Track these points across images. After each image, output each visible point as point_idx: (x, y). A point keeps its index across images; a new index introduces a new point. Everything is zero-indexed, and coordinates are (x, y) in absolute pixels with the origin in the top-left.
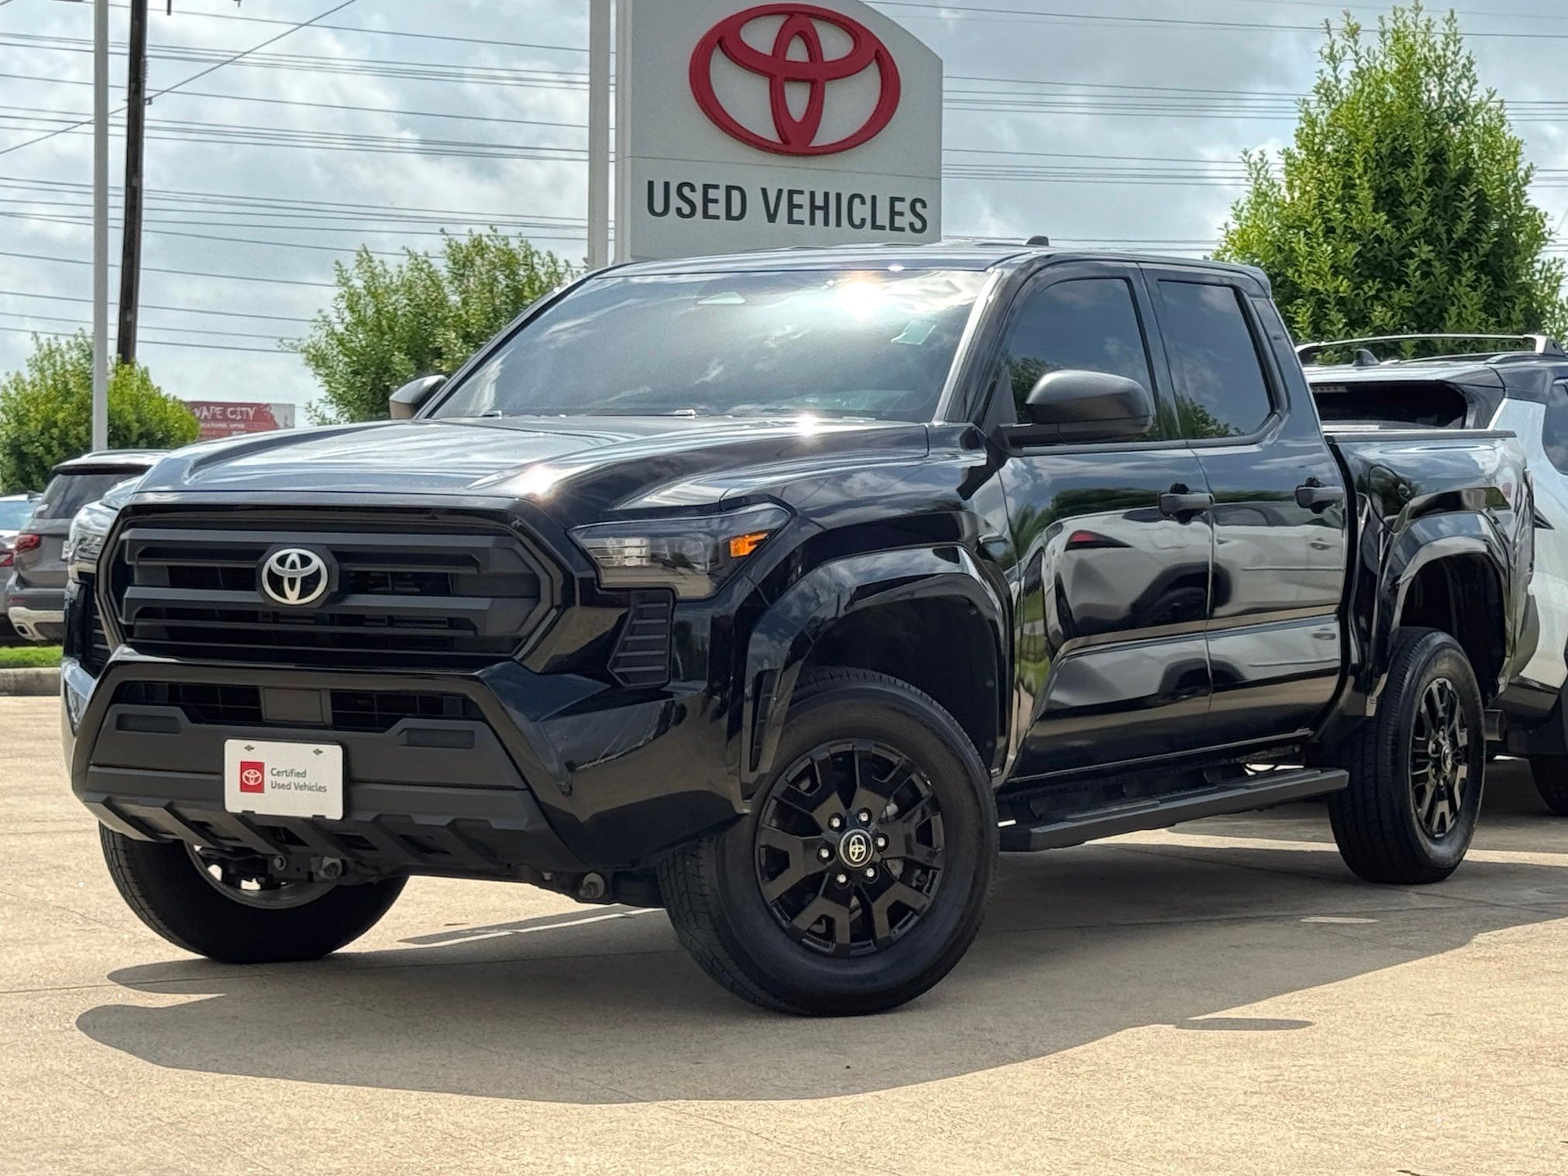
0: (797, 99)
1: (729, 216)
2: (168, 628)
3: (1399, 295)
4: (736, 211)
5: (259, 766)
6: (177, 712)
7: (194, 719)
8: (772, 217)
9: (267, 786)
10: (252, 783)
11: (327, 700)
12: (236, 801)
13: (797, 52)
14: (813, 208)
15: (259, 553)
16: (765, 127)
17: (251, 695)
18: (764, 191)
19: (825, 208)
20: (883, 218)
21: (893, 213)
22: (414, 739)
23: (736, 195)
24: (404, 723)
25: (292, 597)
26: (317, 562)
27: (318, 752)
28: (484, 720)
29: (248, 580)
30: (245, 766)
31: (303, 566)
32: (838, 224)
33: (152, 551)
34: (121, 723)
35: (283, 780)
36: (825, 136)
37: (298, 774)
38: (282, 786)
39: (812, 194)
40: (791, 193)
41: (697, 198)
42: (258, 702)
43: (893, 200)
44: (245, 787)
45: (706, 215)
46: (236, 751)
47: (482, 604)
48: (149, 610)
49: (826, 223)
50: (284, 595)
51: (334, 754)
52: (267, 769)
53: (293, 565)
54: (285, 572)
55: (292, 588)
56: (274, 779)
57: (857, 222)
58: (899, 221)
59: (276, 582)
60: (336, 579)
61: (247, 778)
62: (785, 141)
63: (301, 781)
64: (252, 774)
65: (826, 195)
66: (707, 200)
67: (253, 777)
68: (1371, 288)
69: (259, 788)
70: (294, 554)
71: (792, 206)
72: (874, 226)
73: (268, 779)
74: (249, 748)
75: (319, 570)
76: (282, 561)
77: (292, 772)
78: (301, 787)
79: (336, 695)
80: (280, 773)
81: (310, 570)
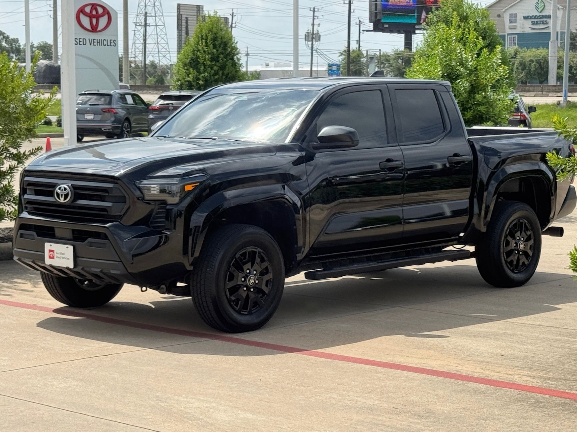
0: (94, 21)
1: (84, 45)
2: (34, 208)
3: (218, 64)
4: (85, 43)
5: (53, 251)
6: (34, 233)
7: (38, 236)
8: (91, 44)
9: (55, 257)
10: (52, 256)
11: (71, 232)
12: (48, 261)
13: (94, 13)
14: (97, 42)
15: (54, 186)
16: (89, 27)
17: (52, 229)
18: (89, 39)
19: (99, 42)
20: (109, 44)
21: (111, 43)
22: (91, 244)
23: (84, 40)
24: (90, 240)
25: (62, 200)
26: (68, 190)
27: (67, 247)
28: (109, 240)
29: (51, 194)
30: (50, 251)
31: (65, 190)
32: (102, 45)
33: (31, 184)
34: (22, 236)
35: (59, 255)
36: (99, 28)
37: (62, 254)
38: (59, 258)
39: (97, 40)
40: (94, 39)
41: (78, 41)
42: (54, 232)
43: (111, 40)
44: (50, 257)
45: (80, 44)
46: (48, 246)
47: (109, 204)
48: (29, 202)
49: (100, 45)
50: (59, 199)
51: (71, 248)
52: (55, 252)
53: (62, 190)
54: (60, 192)
55: (62, 197)
56: (57, 255)
57: (105, 44)
58: (112, 44)
59: (58, 195)
60: (73, 195)
61: (50, 255)
62: (93, 30)
63: (63, 256)
64: (51, 253)
65: (99, 40)
66: (80, 42)
68: (214, 63)
69: (53, 258)
70: (63, 187)
71: (94, 42)
72: (108, 46)
73: (55, 255)
74: (51, 245)
75: (68, 192)
76: (60, 189)
77: (61, 253)
78: (63, 258)
79: (73, 231)
80: (58, 253)
81: (66, 192)
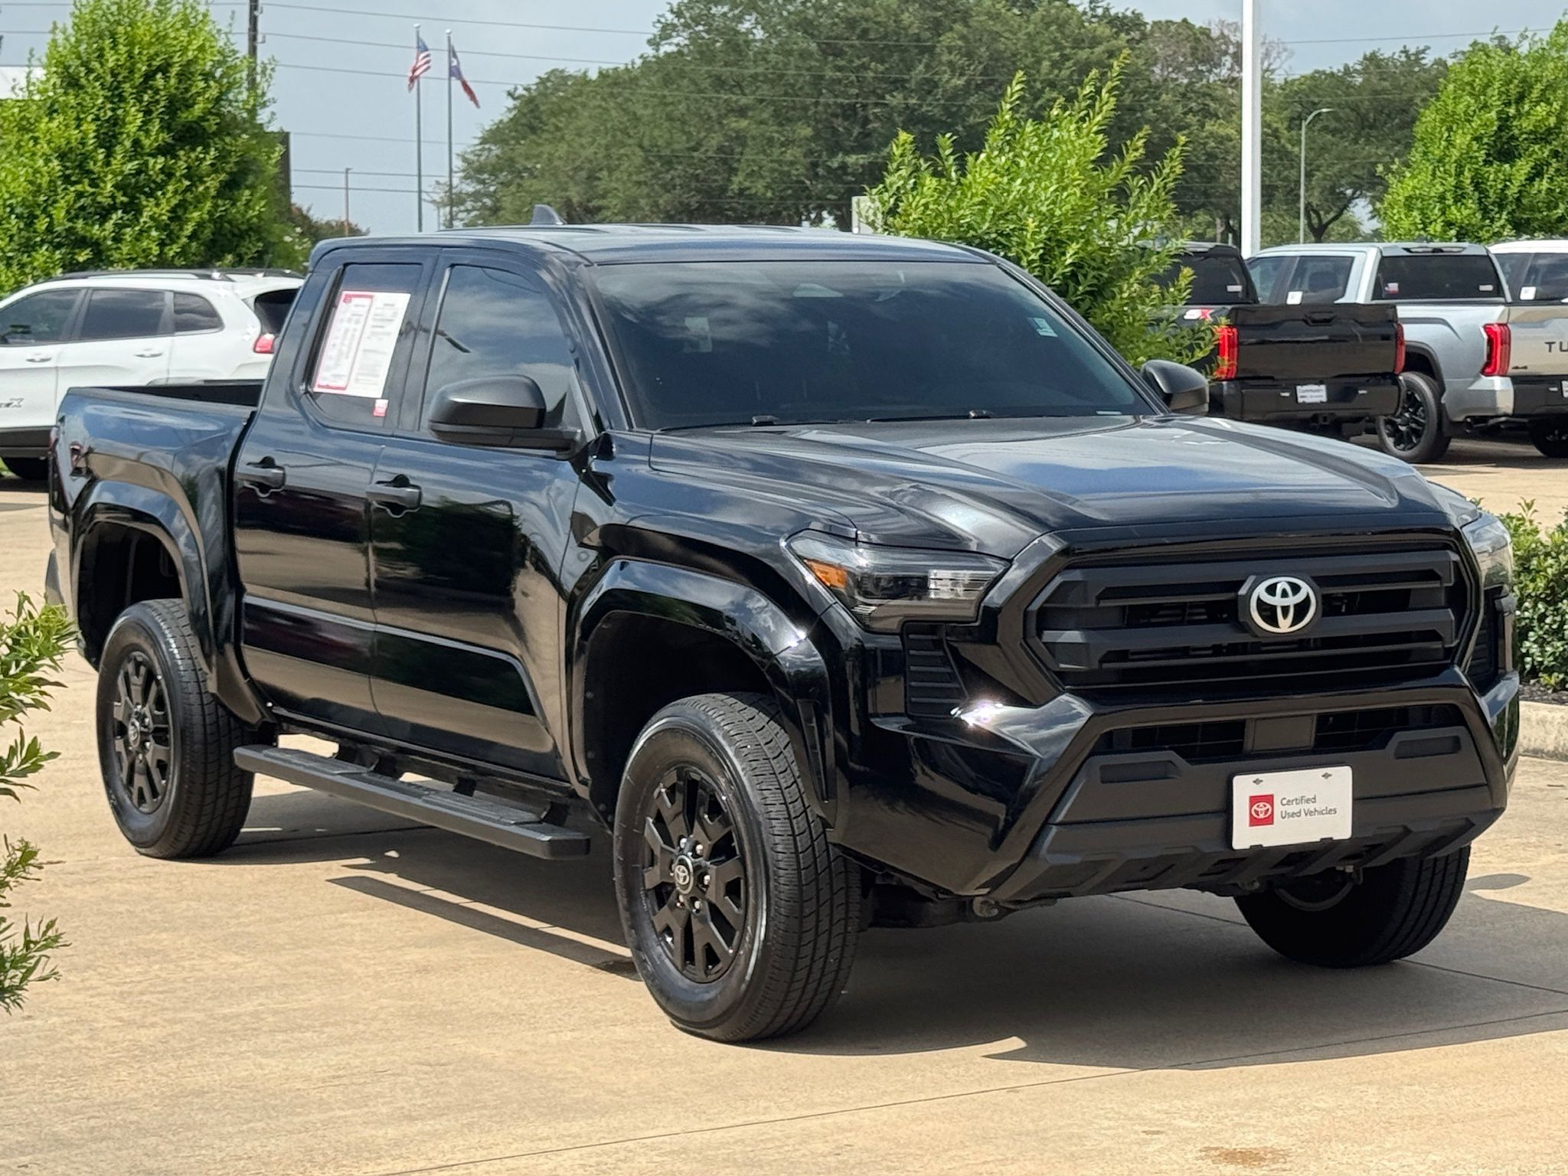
5: (1269, 799)
6: (1171, 755)
7: (1191, 761)
9: (1277, 817)
10: (1262, 816)
11: (1312, 726)
12: (1244, 837)
17: (1237, 728)
24: (1400, 736)
25: (1285, 625)
26: (1306, 589)
27: (1326, 776)
28: (1465, 724)
30: (1254, 800)
31: (1293, 593)
35: (1293, 808)
37: (1308, 801)
38: (1293, 815)
42: (1243, 736)
44: (1255, 821)
46: (1244, 787)
50: (1276, 625)
51: (1343, 775)
52: (1277, 801)
53: (1284, 594)
54: (1277, 601)
55: (1285, 616)
56: (1284, 808)
59: (1267, 611)
60: (1324, 603)
61: (1257, 812)
63: (1311, 807)
64: (1262, 807)
67: (1263, 812)
69: (1269, 820)
70: (1282, 583)
73: (1279, 809)
74: (1257, 782)
75: (1308, 597)
76: (1271, 590)
77: (1302, 800)
78: (1309, 813)
79: (1322, 719)
80: (1289, 802)
81: (1300, 597)
